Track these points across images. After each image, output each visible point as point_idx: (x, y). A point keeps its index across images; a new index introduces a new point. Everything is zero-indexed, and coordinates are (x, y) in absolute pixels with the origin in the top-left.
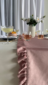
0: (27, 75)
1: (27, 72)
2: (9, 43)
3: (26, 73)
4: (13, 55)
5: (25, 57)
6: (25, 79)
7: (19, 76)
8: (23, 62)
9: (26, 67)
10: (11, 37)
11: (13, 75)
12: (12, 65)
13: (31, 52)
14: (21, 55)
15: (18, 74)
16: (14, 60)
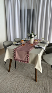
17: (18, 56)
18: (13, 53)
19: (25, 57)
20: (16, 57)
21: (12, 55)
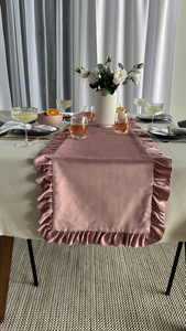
0: (53, 204)
1: (53, 199)
2: (30, 143)
3: (51, 201)
4: (29, 170)
5: (49, 174)
6: (50, 211)
7: (40, 206)
8: (46, 182)
9: (50, 190)
10: (40, 127)
11: (32, 205)
12: (28, 187)
13: (60, 164)
14: (42, 169)
15: (39, 203)
16: (31, 178)
17: (74, 207)
18: (29, 187)
19: (131, 207)
20: (59, 217)
21: (25, 206)
